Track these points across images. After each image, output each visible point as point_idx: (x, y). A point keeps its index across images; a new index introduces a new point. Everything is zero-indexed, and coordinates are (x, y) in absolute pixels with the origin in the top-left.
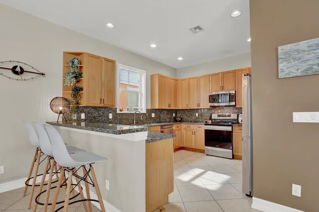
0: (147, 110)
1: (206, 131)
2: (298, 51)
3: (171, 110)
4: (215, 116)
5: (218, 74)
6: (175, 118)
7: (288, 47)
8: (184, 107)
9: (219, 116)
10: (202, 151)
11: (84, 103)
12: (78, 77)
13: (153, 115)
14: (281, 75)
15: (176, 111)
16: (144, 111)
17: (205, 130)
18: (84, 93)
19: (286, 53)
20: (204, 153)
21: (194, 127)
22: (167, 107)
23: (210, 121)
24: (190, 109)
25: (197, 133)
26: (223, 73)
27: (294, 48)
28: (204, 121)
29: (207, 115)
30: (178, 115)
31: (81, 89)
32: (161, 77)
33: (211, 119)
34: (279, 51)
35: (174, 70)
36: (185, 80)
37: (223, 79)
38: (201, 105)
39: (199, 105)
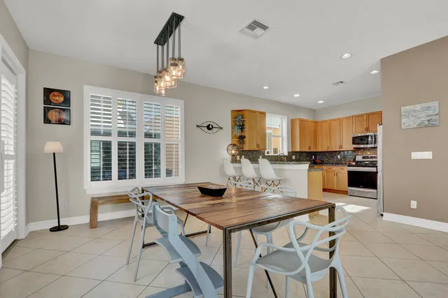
0: (289, 153)
1: (350, 173)
2: (415, 111)
3: (310, 152)
4: (359, 158)
5: (362, 116)
6: (314, 161)
7: (408, 108)
8: (325, 149)
9: (364, 158)
10: (345, 193)
11: (246, 147)
12: (242, 128)
13: (294, 157)
14: (403, 127)
15: (315, 153)
16: (286, 154)
17: (348, 171)
18: (246, 140)
19: (406, 112)
20: (347, 194)
21: (336, 168)
22: (307, 150)
23: (354, 163)
24: (331, 152)
25: (339, 175)
26: (368, 115)
27: (412, 109)
28: (348, 163)
29: (350, 157)
30: (318, 157)
31: (244, 137)
32: (301, 121)
33: (354, 160)
34: (402, 110)
35: (313, 111)
36: (326, 121)
37: (368, 119)
38: (344, 147)
39: (341, 147)
